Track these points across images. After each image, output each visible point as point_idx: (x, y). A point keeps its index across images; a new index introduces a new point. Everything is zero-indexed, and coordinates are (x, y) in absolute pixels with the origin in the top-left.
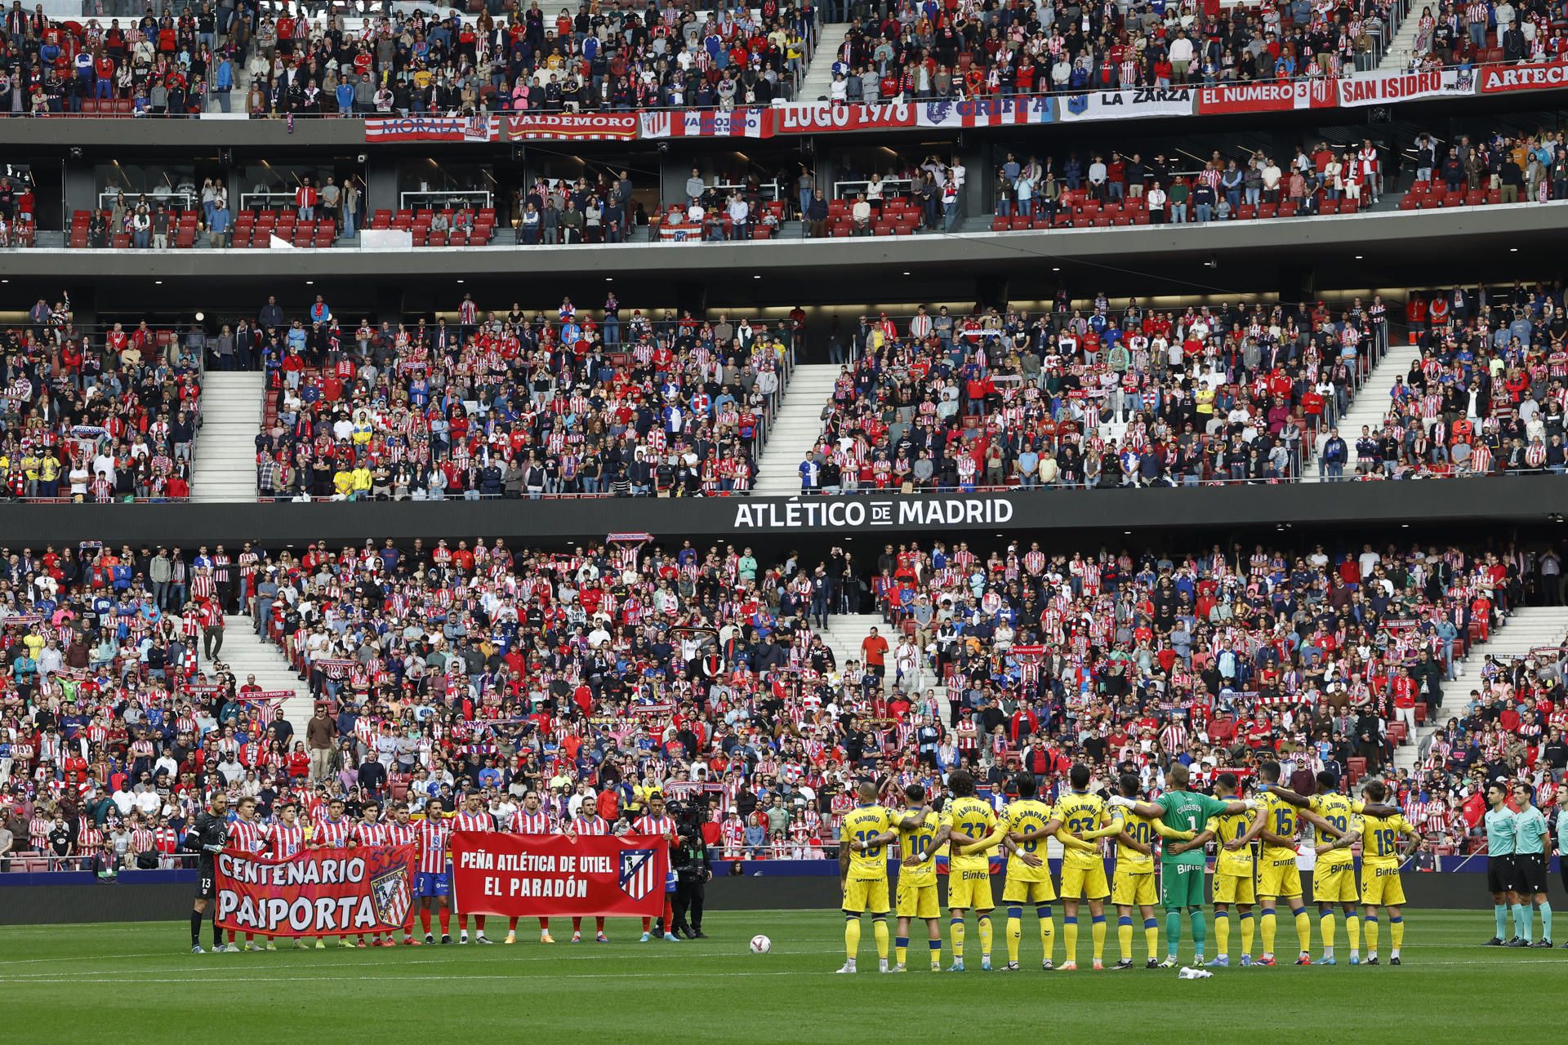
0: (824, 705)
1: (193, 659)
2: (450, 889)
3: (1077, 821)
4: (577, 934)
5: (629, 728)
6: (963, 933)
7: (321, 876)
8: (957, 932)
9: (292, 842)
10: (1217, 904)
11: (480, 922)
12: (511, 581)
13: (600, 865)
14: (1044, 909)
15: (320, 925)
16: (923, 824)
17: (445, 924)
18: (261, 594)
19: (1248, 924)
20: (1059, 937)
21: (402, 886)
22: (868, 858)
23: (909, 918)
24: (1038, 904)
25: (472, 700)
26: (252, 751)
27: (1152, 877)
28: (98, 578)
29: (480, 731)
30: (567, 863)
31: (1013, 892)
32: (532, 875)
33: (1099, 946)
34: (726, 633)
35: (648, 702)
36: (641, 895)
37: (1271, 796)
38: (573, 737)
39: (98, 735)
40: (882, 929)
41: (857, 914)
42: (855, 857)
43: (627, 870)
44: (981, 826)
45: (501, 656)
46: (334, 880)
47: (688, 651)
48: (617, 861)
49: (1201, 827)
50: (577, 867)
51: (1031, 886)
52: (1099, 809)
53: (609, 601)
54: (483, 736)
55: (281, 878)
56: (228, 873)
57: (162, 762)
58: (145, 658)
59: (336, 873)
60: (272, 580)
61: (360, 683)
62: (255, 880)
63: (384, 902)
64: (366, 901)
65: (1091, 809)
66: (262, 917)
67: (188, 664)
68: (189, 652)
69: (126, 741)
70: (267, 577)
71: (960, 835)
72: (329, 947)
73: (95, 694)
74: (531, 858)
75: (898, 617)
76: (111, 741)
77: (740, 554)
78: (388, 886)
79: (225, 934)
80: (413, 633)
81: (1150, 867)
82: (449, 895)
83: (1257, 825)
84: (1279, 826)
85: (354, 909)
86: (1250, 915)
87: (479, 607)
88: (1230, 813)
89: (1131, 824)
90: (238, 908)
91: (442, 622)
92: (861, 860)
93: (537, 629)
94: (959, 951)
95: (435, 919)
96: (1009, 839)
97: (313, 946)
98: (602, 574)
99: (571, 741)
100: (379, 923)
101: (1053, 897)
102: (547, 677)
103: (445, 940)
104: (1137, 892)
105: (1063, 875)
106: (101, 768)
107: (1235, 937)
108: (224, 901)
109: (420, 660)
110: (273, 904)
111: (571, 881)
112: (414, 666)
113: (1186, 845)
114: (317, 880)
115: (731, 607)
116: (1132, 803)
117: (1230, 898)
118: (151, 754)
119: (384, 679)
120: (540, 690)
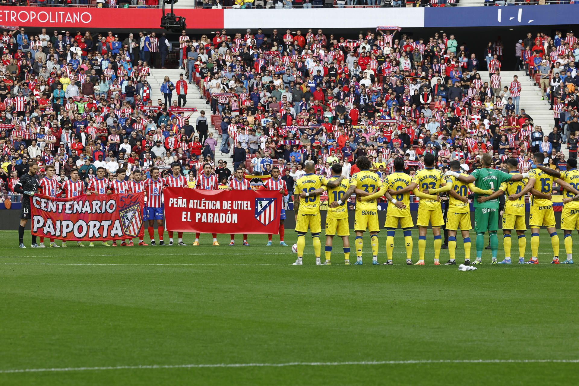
0: (482, 120)
1: (148, 92)
2: (163, 216)
3: (426, 184)
4: (233, 241)
5: (374, 131)
6: (362, 244)
7: (91, 208)
8: (359, 244)
9: (75, 190)
10: (504, 230)
11: (180, 235)
12: (322, 52)
13: (245, 205)
14: (407, 232)
15: (91, 235)
16: (339, 185)
17: (161, 235)
18: (189, 58)
19: (523, 241)
20: (416, 245)
21: (137, 214)
22: (309, 203)
23: (332, 236)
24: (404, 229)
25: (292, 116)
26: (171, 142)
27: (469, 215)
28: (105, 48)
29: (293, 131)
30: (226, 205)
31: (390, 223)
32: (208, 211)
33: (438, 251)
34: (434, 81)
35: (387, 118)
36: (267, 222)
37: (538, 171)
38: (344, 136)
39: (92, 131)
40: (317, 242)
41: (304, 233)
42: (302, 201)
43: (259, 209)
44: (373, 186)
45: (311, 93)
46: (99, 211)
47: (412, 89)
48: (254, 205)
49: (496, 189)
50: (232, 206)
51: (399, 219)
52: (439, 177)
53: (373, 64)
54: (295, 135)
55: (70, 209)
56: (38, 207)
57: (123, 146)
58: (123, 91)
59: (100, 208)
60: (196, 50)
61: (234, 105)
62: (54, 210)
63: (127, 223)
64: (117, 223)
65: (434, 178)
66: (58, 230)
67: (145, 94)
68: (145, 88)
69: (106, 135)
70: (193, 49)
71: (361, 191)
72: (96, 246)
73: (93, 109)
74: (207, 202)
75: (533, 72)
76: (99, 134)
77: (449, 38)
78: (130, 215)
79: (38, 239)
80: (266, 80)
81: (467, 209)
82: (163, 220)
83: (528, 187)
84: (543, 187)
85: (110, 227)
86: (524, 236)
87: (304, 66)
88: (512, 181)
89: (456, 186)
90: (44, 225)
91: (283, 74)
92: (305, 204)
93: (333, 78)
94: (360, 254)
95: (156, 231)
96: (388, 194)
97: (87, 246)
98: (372, 49)
99: (342, 138)
100: (124, 234)
101: (412, 225)
102: (335, 104)
103: (162, 243)
104: (460, 223)
105: (419, 213)
106: (91, 149)
107: (515, 248)
108: (36, 221)
109: (268, 94)
110: (64, 223)
111: (229, 214)
112: (265, 96)
113: (488, 197)
114: (89, 211)
115: (440, 67)
116: (457, 175)
117: (512, 228)
118: (118, 142)
119: (248, 104)
120: (331, 110)
